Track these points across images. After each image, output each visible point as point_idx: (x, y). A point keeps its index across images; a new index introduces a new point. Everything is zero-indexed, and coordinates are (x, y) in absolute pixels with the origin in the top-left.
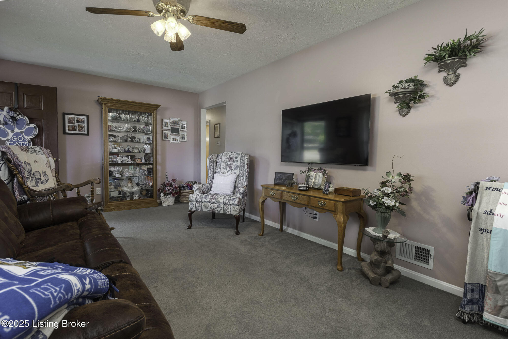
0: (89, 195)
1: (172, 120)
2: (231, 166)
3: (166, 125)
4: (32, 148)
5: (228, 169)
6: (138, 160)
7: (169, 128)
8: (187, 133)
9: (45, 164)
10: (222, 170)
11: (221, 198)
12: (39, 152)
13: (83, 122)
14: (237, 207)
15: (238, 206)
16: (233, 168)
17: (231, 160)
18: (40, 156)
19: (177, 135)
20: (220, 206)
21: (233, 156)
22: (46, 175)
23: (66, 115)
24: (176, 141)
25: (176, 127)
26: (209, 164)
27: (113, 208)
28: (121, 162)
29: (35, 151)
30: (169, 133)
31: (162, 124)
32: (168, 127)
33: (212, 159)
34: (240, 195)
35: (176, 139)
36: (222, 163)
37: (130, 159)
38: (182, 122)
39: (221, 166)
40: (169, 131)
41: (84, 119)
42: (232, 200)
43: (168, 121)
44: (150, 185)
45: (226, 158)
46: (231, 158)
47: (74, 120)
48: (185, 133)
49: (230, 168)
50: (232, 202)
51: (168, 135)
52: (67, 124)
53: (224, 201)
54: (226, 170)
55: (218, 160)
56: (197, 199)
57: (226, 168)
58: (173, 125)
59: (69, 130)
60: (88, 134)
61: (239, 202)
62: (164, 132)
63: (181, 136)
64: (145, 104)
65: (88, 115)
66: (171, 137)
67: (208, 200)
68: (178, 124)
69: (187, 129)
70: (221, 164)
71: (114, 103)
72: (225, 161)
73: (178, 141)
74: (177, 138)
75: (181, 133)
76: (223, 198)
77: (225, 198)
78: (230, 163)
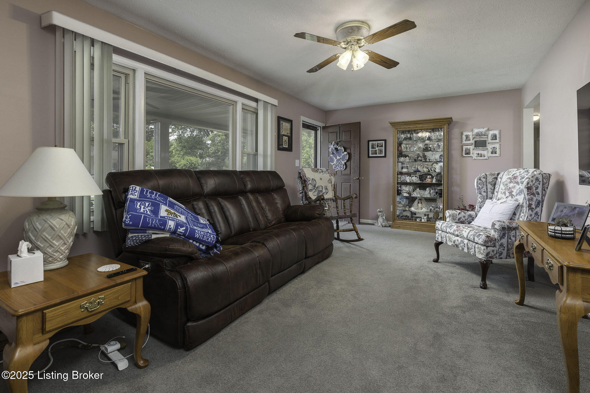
0: (380, 211)
1: (476, 131)
2: (512, 190)
3: (467, 138)
4: (321, 170)
5: (507, 194)
6: (428, 180)
7: (472, 141)
8: (500, 145)
9: (327, 181)
10: (500, 196)
11: (466, 231)
12: (325, 172)
13: (382, 146)
14: (483, 248)
15: (485, 247)
16: (514, 193)
17: (513, 181)
18: (325, 175)
19: (484, 149)
20: (463, 242)
21: (518, 174)
22: (327, 189)
23: (370, 142)
24: (481, 156)
25: (482, 139)
26: (477, 186)
27: (399, 226)
28: (409, 182)
29: (323, 172)
30: (471, 147)
31: (462, 138)
32: (469, 140)
33: (484, 180)
34: (495, 231)
35: (481, 154)
36: (502, 186)
37: (418, 179)
38: (491, 133)
39: (499, 189)
40: (471, 145)
41: (383, 143)
42: (477, 237)
43: (470, 134)
44: (441, 209)
45: (508, 179)
46: (515, 178)
47: (375, 145)
48: (497, 146)
49: (511, 193)
50: (476, 239)
51: (470, 151)
52: (370, 149)
53: (469, 236)
54: (504, 195)
55: (497, 181)
56: (442, 228)
57: (505, 193)
58: (477, 137)
59: (372, 154)
60: (385, 156)
61: (486, 242)
62: (464, 147)
63: (490, 150)
64: (435, 120)
65: (386, 140)
66: (474, 152)
67: (452, 231)
68: (484, 135)
69: (500, 141)
70: (500, 186)
71: (402, 125)
72: (506, 183)
73: (484, 157)
74: (484, 153)
75: (490, 147)
76: (468, 231)
77: (470, 232)
78: (511, 185)
